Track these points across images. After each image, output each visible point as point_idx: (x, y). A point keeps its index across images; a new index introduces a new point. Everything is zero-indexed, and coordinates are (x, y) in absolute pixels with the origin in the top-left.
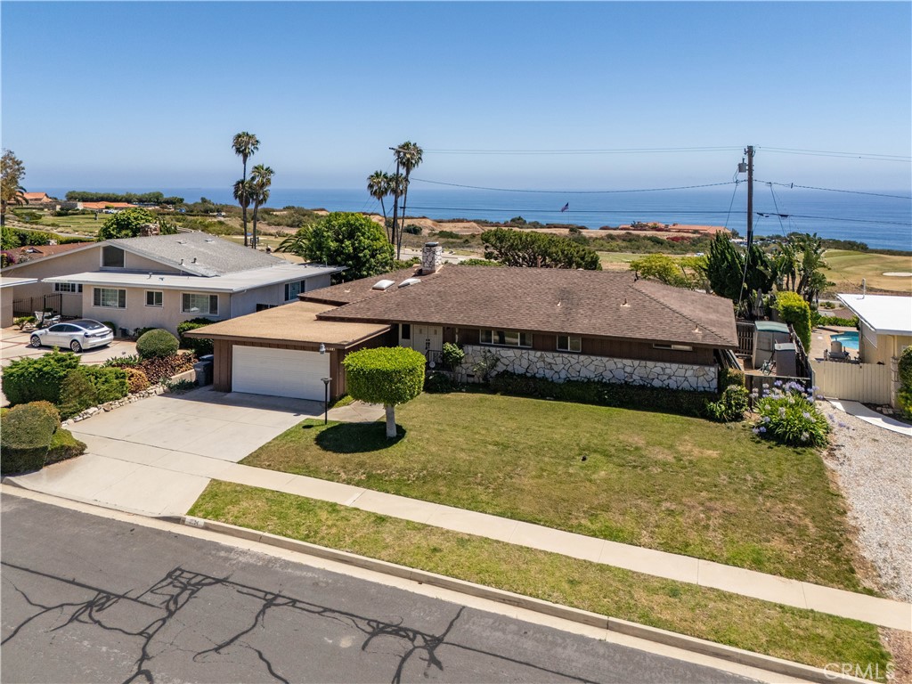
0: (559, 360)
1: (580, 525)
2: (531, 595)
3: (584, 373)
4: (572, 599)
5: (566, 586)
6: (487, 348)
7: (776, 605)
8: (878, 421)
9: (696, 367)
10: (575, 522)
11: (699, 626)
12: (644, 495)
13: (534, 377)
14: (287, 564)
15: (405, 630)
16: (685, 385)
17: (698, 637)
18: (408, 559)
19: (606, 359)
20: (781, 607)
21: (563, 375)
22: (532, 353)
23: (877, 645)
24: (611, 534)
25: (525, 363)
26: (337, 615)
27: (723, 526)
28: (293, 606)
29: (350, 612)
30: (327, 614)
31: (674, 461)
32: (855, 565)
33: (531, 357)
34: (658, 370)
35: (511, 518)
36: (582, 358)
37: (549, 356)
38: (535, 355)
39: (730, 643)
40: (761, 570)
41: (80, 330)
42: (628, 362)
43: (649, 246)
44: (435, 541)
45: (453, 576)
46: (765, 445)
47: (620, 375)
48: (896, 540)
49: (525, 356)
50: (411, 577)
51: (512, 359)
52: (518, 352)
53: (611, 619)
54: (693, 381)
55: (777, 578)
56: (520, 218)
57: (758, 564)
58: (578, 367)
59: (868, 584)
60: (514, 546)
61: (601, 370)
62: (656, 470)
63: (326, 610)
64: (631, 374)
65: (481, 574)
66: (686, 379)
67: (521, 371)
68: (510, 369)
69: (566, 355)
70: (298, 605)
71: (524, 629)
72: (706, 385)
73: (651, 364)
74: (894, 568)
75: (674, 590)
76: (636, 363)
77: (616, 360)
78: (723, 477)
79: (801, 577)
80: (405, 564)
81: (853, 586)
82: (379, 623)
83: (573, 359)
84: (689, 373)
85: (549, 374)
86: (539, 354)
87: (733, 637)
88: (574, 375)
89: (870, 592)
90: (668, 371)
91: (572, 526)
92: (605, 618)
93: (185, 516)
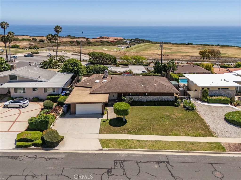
0: (145, 97)
1: (171, 134)
2: (174, 150)
3: (150, 99)
4: (180, 149)
5: (178, 147)
6: (130, 96)
7: (206, 142)
8: (199, 102)
9: (171, 96)
10: (169, 134)
11: (200, 149)
12: (177, 125)
13: (140, 101)
14: (131, 154)
15: (162, 162)
16: (169, 100)
17: (201, 151)
18: (151, 148)
19: (154, 96)
20: (207, 142)
21: (146, 100)
22: (139, 96)
23: (222, 146)
24: (177, 135)
25: (138, 99)
26: (149, 162)
27: (191, 130)
28: (141, 162)
29: (151, 161)
30: (148, 162)
31: (176, 117)
32: (212, 132)
33: (139, 97)
34: (164, 98)
35: (159, 135)
36: (149, 97)
37: (143, 97)
38: (140, 97)
39: (205, 151)
40: (201, 136)
41: (21, 102)
42: (158, 97)
43: (107, 44)
44: (152, 143)
45: (160, 149)
46: (187, 111)
47: (157, 99)
48: (215, 127)
49: (138, 97)
50: (153, 151)
51: (135, 98)
52: (136, 97)
53: (188, 151)
54: (170, 99)
55: (203, 137)
56: (70, 35)
57: (200, 136)
58: (149, 98)
59: (215, 135)
60: (164, 141)
61: (153, 98)
62: (175, 120)
63: (147, 161)
64: (159, 99)
65: (164, 148)
66: (169, 99)
67: (137, 100)
68: (134, 100)
69: (146, 96)
70: (142, 162)
71: (178, 156)
72: (173, 99)
73: (163, 97)
74: (217, 132)
75: (192, 143)
76: (160, 97)
77: (156, 96)
78: (186, 119)
79: (206, 136)
80: (151, 149)
81: (213, 136)
82: (157, 162)
83: (148, 97)
84: (170, 98)
85: (143, 100)
86: (141, 96)
87: (205, 150)
88: (148, 100)
89: (216, 137)
90: (166, 98)
91: (169, 135)
92: (187, 151)
93: (103, 149)
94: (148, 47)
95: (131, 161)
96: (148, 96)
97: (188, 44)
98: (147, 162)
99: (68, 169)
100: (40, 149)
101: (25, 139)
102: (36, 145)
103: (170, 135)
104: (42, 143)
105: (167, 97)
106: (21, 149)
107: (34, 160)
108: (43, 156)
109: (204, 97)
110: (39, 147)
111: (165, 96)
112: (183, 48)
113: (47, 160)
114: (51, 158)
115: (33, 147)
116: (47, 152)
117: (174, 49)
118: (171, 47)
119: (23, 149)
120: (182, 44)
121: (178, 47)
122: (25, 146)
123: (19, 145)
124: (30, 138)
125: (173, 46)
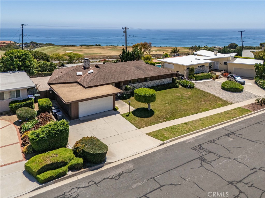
3: (151, 85)
9: (169, 78)
12: (198, 102)
14: (196, 137)
16: (167, 82)
17: (239, 117)
19: (154, 81)
23: (245, 109)
24: (206, 110)
27: (212, 103)
28: (215, 140)
31: (189, 96)
33: (141, 84)
36: (151, 82)
42: (158, 80)
47: (157, 84)
49: (139, 84)
51: (136, 86)
57: (222, 106)
59: (230, 103)
62: (191, 98)
64: (159, 83)
69: (147, 82)
72: (171, 82)
73: (162, 80)
74: (229, 100)
76: (160, 80)
77: (156, 80)
78: (198, 96)
79: (226, 105)
89: (232, 104)
93: (164, 142)
94: (54, 50)
95: (206, 143)
96: (149, 81)
97: (96, 45)
98: (219, 139)
99: (159, 176)
100: (85, 172)
101: (52, 164)
102: (74, 168)
103: (202, 112)
104: (84, 162)
105: (166, 80)
106: (53, 183)
107: (98, 187)
108: (103, 178)
109: (192, 75)
110: (81, 169)
111: (164, 79)
112: (93, 49)
113: (117, 178)
114: (119, 175)
115: (70, 173)
116: (100, 171)
117: (84, 51)
118: (80, 49)
119: (56, 182)
120: (90, 46)
121: (88, 48)
122: (58, 174)
123: (47, 178)
124: (61, 160)
125: (82, 48)
